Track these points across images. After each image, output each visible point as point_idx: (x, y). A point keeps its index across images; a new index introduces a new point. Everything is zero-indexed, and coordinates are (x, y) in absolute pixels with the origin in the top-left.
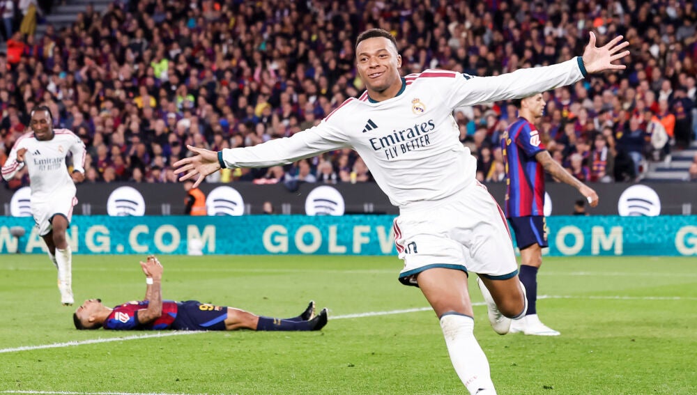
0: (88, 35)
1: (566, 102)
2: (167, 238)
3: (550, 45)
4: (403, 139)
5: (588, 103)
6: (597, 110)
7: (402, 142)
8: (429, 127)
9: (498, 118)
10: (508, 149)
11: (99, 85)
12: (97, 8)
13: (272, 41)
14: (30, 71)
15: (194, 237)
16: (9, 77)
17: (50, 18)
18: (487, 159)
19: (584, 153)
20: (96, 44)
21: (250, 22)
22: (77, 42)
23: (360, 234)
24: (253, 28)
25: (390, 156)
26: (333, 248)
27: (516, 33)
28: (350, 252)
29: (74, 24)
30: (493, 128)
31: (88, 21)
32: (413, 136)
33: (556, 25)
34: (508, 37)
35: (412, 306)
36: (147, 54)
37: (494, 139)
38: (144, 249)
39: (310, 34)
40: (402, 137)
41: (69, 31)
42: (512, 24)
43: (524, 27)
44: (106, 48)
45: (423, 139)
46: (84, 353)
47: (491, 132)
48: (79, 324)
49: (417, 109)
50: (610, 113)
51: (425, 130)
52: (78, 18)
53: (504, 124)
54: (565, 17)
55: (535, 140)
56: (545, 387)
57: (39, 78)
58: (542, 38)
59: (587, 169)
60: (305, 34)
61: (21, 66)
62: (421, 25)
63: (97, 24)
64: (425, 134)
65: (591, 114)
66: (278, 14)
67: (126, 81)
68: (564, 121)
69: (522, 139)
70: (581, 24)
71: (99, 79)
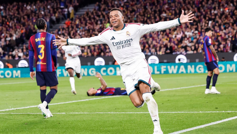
0: (88, 17)
1: (218, 31)
2: (111, 71)
3: (213, 16)
4: (123, 44)
5: (224, 31)
6: (227, 33)
7: (122, 44)
8: (131, 40)
9: (200, 36)
10: (203, 44)
11: (91, 31)
12: (90, 10)
13: (137, 17)
14: (73, 28)
15: (118, 70)
16: (67, 29)
17: (77, 13)
18: (197, 47)
19: (224, 45)
20: (90, 19)
21: (131, 12)
22: (85, 19)
23: (163, 68)
24: (132, 14)
25: (118, 48)
26: (156, 72)
27: (204, 13)
28: (161, 73)
29: (84, 14)
30: (198, 39)
31: (87, 14)
32: (126, 43)
33: (215, 10)
34: (202, 14)
35: (178, 87)
36: (103, 22)
37: (199, 41)
38: (105, 74)
39: (148, 15)
40: (122, 43)
41: (82, 16)
42: (202, 10)
43: (206, 11)
44: (93, 21)
45: (129, 44)
46: (90, 102)
47: (198, 40)
48: (88, 95)
49: (128, 34)
50: (230, 34)
51: (130, 41)
52: (85, 13)
53: (202, 37)
54: (217, 8)
55: (210, 41)
56: (216, 108)
57: (75, 29)
58: (211, 14)
59: (225, 49)
60: (146, 15)
61: (70, 26)
62: (178, 11)
63: (90, 14)
64: (130, 42)
65: (225, 34)
66: (139, 10)
67: (98, 29)
68: (218, 36)
69: (207, 41)
70: (222, 10)
71: (91, 29)
